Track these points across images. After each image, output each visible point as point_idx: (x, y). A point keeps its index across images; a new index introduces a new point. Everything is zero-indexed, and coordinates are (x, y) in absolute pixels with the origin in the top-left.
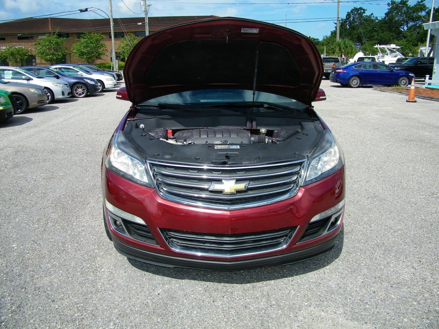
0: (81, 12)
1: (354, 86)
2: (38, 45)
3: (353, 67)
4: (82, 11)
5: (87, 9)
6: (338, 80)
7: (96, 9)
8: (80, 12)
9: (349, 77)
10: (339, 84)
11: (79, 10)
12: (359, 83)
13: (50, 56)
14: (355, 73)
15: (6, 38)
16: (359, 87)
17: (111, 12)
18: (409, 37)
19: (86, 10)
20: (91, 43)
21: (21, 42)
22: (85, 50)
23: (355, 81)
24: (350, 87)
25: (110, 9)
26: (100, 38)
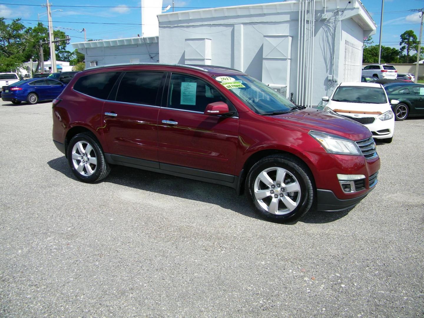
1: (32, 103)
3: (28, 84)
6: (16, 98)
9: (27, 94)
10: (11, 103)
12: (37, 99)
14: (32, 90)
16: (38, 103)
18: (16, 53)
23: (33, 98)
24: (30, 104)
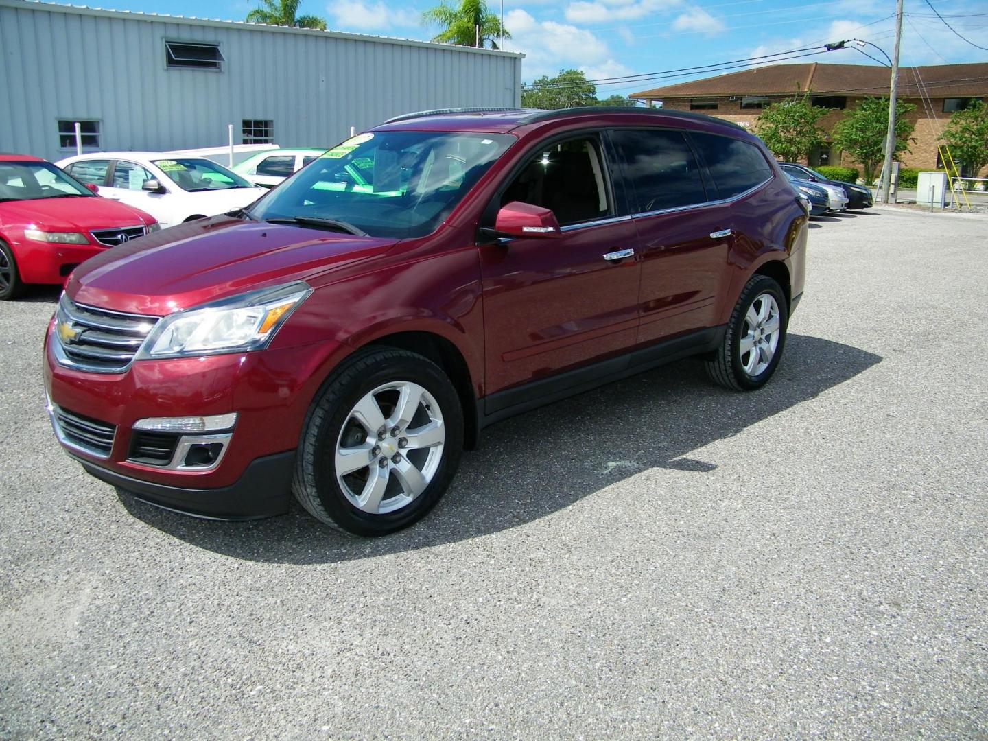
0: (829, 50)
2: (764, 121)
4: (830, 48)
5: (843, 42)
7: (863, 44)
8: (826, 49)
11: (825, 46)
13: (784, 146)
15: (719, 106)
17: (896, 48)
19: (841, 45)
20: (876, 122)
21: (744, 114)
22: (859, 137)
25: (895, 42)
26: (902, 111)
